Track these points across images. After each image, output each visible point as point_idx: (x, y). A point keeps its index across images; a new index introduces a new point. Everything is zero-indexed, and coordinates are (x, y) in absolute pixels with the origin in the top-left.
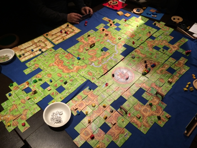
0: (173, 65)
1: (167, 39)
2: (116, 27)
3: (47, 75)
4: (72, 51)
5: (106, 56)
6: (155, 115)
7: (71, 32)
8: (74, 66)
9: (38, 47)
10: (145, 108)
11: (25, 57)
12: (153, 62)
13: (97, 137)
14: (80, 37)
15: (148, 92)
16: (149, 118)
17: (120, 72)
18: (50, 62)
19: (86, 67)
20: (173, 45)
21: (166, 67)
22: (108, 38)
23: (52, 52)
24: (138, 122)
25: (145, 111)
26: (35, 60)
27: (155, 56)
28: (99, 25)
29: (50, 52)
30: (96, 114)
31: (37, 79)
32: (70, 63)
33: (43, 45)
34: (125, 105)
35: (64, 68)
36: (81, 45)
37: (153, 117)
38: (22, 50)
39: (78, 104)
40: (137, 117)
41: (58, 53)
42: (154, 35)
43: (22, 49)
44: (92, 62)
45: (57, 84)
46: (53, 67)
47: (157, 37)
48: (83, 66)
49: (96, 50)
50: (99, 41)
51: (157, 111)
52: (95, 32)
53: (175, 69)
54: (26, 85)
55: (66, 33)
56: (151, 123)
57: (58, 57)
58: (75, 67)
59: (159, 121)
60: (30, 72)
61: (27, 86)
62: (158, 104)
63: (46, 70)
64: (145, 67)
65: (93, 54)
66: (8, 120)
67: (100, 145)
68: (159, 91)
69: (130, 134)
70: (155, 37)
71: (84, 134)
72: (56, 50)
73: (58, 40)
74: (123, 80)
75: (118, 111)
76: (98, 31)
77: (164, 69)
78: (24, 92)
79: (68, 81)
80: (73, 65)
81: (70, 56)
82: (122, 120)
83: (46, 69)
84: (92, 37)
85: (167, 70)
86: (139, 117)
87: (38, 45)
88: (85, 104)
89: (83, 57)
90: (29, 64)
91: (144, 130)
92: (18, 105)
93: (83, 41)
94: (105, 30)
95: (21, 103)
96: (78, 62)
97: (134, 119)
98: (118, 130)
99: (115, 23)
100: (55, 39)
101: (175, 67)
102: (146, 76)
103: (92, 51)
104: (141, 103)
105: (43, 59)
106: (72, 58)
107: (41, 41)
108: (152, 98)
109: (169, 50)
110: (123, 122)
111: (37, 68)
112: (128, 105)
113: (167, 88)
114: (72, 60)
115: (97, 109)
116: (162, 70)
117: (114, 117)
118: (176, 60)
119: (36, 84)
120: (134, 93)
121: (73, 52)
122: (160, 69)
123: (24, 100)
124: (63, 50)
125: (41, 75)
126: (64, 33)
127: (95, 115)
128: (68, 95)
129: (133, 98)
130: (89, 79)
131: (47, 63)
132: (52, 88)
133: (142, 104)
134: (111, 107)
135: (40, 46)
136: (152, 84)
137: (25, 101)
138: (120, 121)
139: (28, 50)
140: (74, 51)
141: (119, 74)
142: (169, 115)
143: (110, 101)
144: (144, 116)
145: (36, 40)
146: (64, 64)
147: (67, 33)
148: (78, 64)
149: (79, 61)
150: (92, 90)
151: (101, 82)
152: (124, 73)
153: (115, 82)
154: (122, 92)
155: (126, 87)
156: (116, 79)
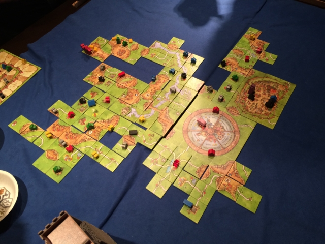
8: (86, 122)
44: (130, 107)
65: (128, 85)
80: (83, 121)
106: (80, 103)
114: (80, 106)
129: (248, 192)
151: (159, 159)
152: (211, 124)
153: (195, 154)
154: (219, 180)
155: (224, 162)
156: (196, 144)
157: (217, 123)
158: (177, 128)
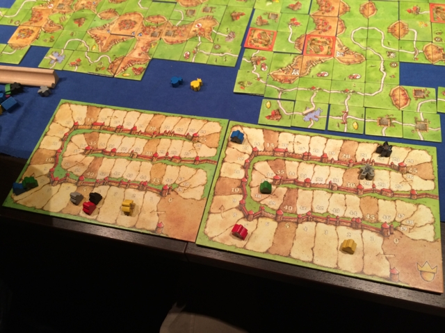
18: (341, 70)
26: (381, 123)
73: (193, 138)
100: (192, 156)
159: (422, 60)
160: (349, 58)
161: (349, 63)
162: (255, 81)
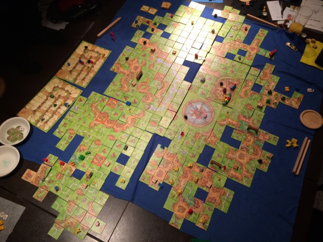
0: (258, 79)
1: (240, 37)
2: (161, 32)
3: (93, 143)
4: (112, 92)
5: (165, 88)
6: (254, 158)
7: (98, 59)
8: (126, 117)
9: (57, 100)
10: (240, 153)
11: (46, 122)
12: (231, 81)
13: (196, 209)
14: (114, 65)
15: (237, 129)
16: (248, 166)
17: (193, 109)
18: (89, 121)
19: (144, 115)
20: (250, 46)
21: (250, 84)
22: (157, 55)
23: (83, 102)
24: (238, 175)
25: (241, 157)
26: (65, 124)
27: (232, 71)
28: (135, 34)
29: (81, 102)
30: (183, 180)
31: (83, 154)
32: (119, 115)
33: (64, 94)
34: (215, 157)
35: (113, 125)
36: (121, 79)
37: (252, 162)
38: (35, 111)
39: (156, 174)
40: (234, 168)
41: (94, 103)
42: (220, 34)
43: (34, 109)
44: (150, 104)
45: (114, 153)
46: (96, 127)
47: (225, 36)
48: (139, 115)
49: (148, 82)
50: (145, 64)
51: (256, 153)
52: (133, 49)
53: (262, 84)
54: (72, 167)
55: (89, 62)
56: (253, 170)
57: (96, 108)
58: (128, 118)
59: (262, 165)
60: (67, 145)
61: (74, 169)
62: (254, 142)
63: (89, 136)
64: (222, 93)
65: (145, 91)
66: (72, 225)
67: (203, 217)
68: (251, 124)
69: (233, 193)
70: (223, 36)
71: (178, 211)
72: (89, 98)
73: (83, 79)
74: (200, 120)
75: (209, 168)
76: (137, 47)
77: (248, 88)
78: (75, 178)
79: (128, 143)
80: (124, 116)
81: (114, 102)
82: (218, 177)
83: (88, 134)
84: (133, 59)
85: (252, 90)
86: (237, 168)
87: (57, 96)
88: (164, 171)
89: (133, 98)
90: (59, 132)
91: (247, 183)
92: (75, 201)
93: (122, 70)
94: (148, 41)
95: (78, 196)
96: (130, 110)
97: (231, 172)
98: (217, 192)
99: (158, 24)
100: (78, 78)
101: (261, 81)
102: (228, 105)
103: (142, 85)
104: (233, 148)
105: (76, 117)
106: (119, 106)
107: (58, 87)
108: (244, 137)
109: (247, 55)
110: (220, 180)
111: (74, 136)
112: (219, 155)
113: (259, 116)
114: (119, 107)
115: (181, 173)
116: (246, 91)
117: (207, 177)
118: (260, 70)
119: (84, 161)
120: (221, 135)
121: (115, 94)
122: (244, 90)
123: (79, 191)
124: (98, 95)
125: (85, 146)
126: (86, 63)
127: (182, 183)
128: (136, 164)
129: (222, 143)
130: (156, 133)
131: (84, 123)
132: (111, 161)
133: (236, 149)
134: (198, 164)
135: (60, 96)
136: (239, 116)
137: (82, 191)
138: (216, 180)
139: (45, 109)
140: (116, 92)
141: (192, 112)
142: (270, 154)
143: (194, 157)
144: (242, 164)
145: (48, 88)
146: (109, 118)
147: (92, 62)
148: (130, 112)
149: (131, 107)
150: (166, 148)
151: (173, 132)
152: (198, 109)
153: (191, 127)
154: (205, 140)
155: (207, 130)
156: (191, 121)
157: (201, 108)
158: (179, 113)
159: (82, 143)
160: (93, 124)
161: (90, 124)
162: (95, 98)
